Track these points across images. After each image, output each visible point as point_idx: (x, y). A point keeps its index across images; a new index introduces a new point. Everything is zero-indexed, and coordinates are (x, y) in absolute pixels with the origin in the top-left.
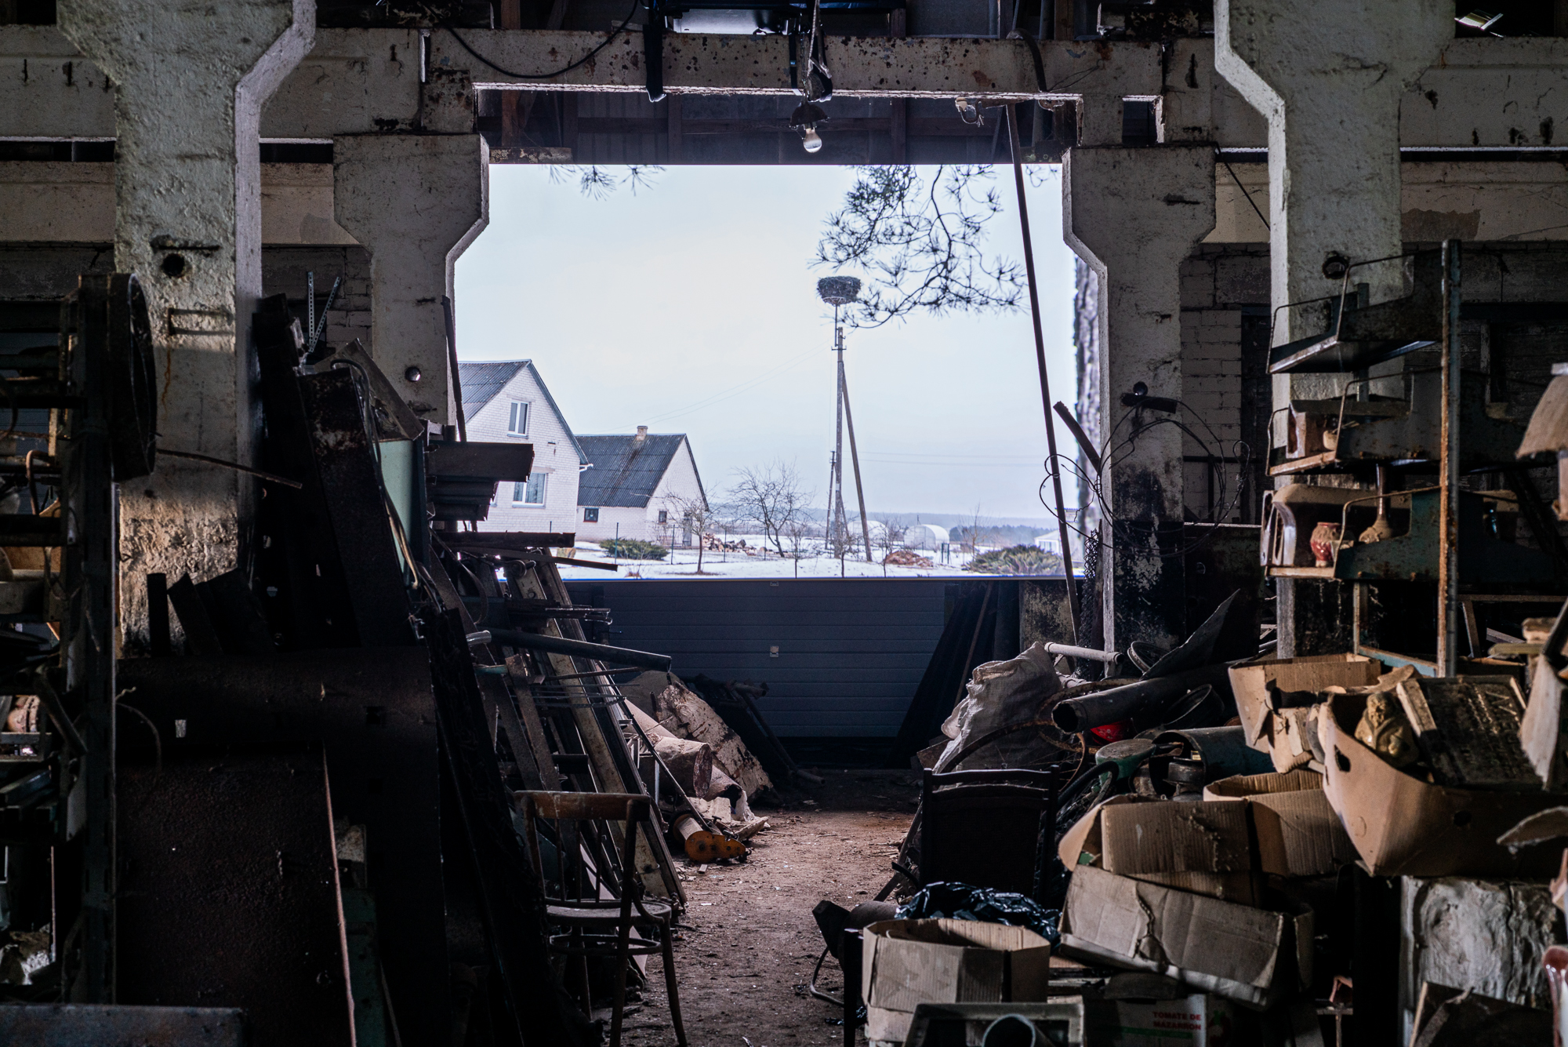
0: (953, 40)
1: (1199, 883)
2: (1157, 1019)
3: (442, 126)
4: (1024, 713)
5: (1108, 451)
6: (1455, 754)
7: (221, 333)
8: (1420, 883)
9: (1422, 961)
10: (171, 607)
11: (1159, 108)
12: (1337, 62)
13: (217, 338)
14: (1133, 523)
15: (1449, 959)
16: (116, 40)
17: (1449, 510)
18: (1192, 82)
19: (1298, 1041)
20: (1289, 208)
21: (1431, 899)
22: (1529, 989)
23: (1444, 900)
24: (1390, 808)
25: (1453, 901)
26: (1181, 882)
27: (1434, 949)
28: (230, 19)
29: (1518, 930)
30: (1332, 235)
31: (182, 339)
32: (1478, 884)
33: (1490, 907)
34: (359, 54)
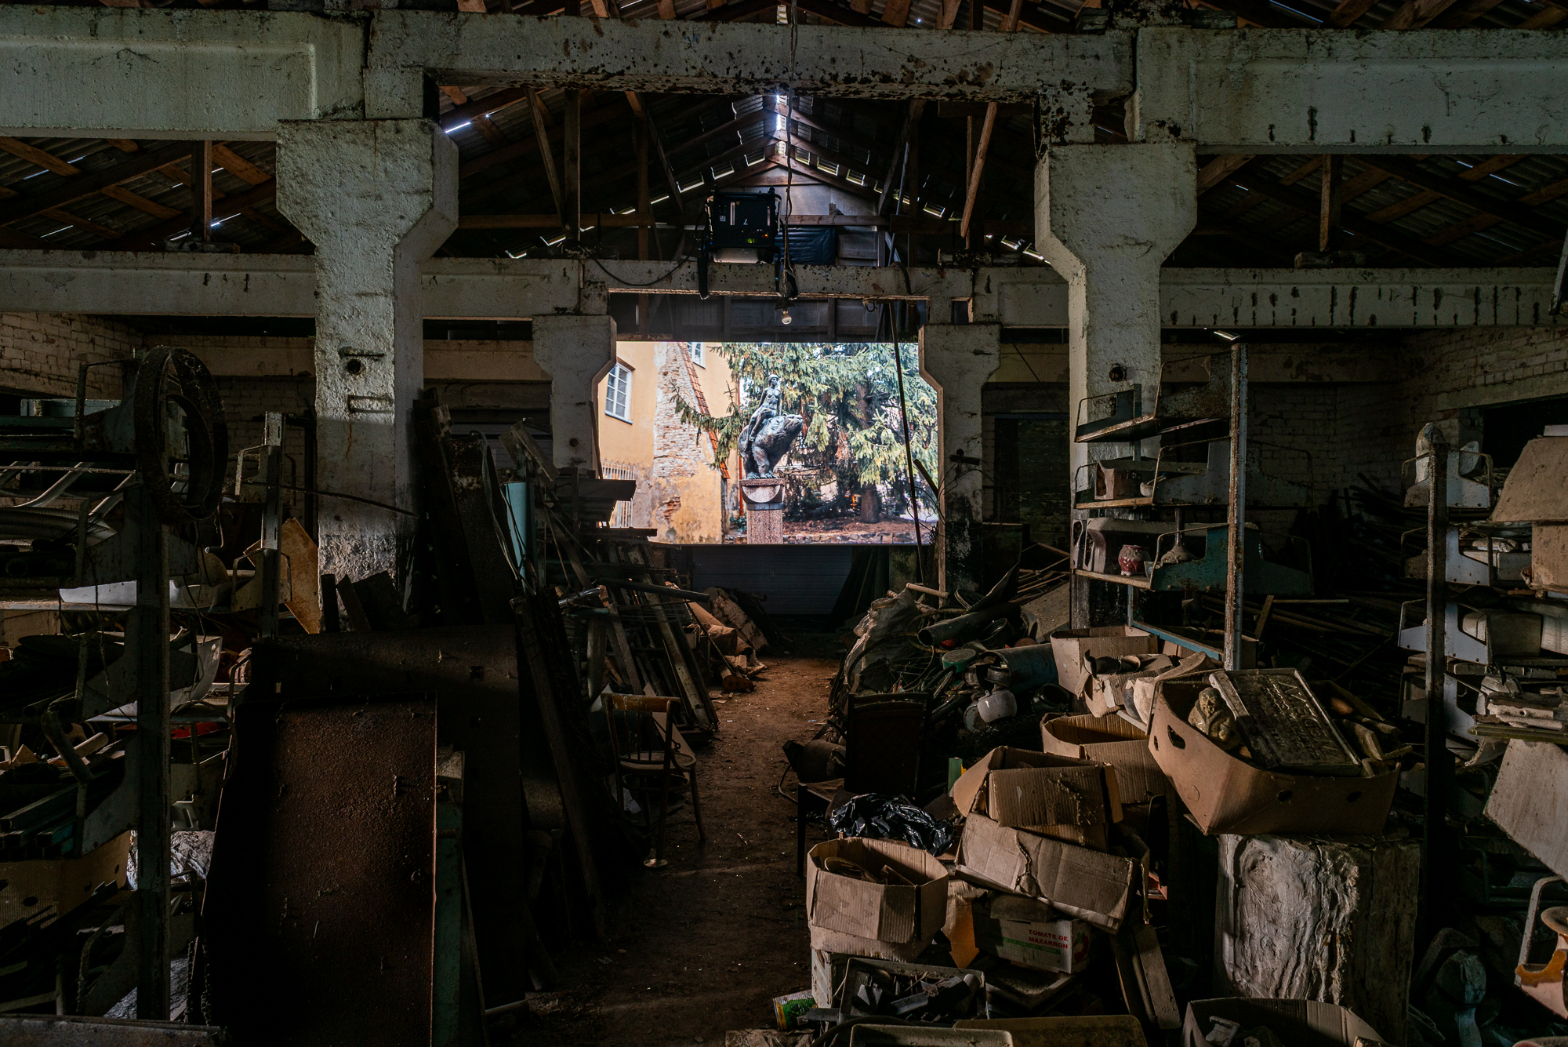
0: (862, 267)
1: (1065, 832)
2: (1033, 936)
3: (590, 311)
4: (899, 628)
5: (943, 486)
6: (1268, 737)
7: (384, 412)
8: (1240, 838)
9: (1240, 897)
10: (339, 597)
11: (970, 305)
12: (1120, 241)
13: (382, 415)
14: (955, 523)
15: (1263, 899)
16: (315, 216)
17: (1237, 543)
18: (988, 291)
19: (1143, 957)
20: (1088, 335)
21: (1248, 851)
22: (1335, 930)
23: (1260, 852)
24: (1224, 785)
25: (1268, 853)
26: (1051, 831)
27: (1250, 889)
28: (391, 203)
29: (1326, 883)
30: (1116, 353)
31: (359, 415)
32: (1291, 843)
33: (1302, 863)
34: (546, 273)
